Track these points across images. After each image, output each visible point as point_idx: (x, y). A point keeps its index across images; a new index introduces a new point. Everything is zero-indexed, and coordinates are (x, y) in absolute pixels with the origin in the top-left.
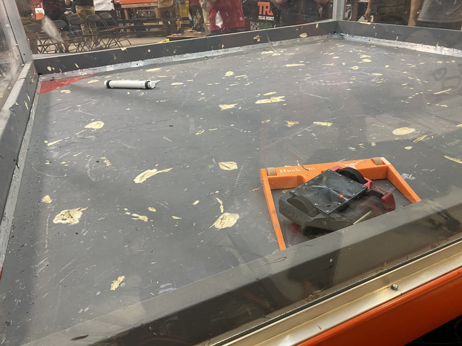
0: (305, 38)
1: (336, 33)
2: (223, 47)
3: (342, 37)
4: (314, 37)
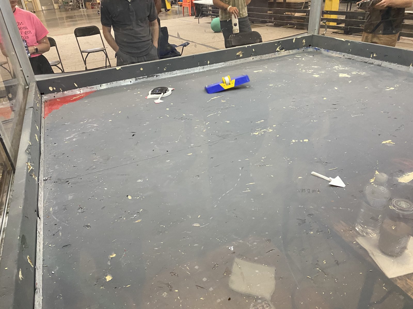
0: (284, 52)
1: (311, 47)
2: (208, 63)
3: (317, 51)
4: (291, 51)
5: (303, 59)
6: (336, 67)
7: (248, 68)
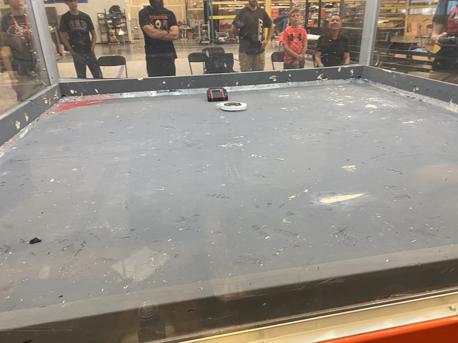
0: (326, 81)
1: (360, 78)
2: (237, 84)
3: (365, 83)
4: (335, 81)
5: (344, 89)
6: (371, 98)
7: (276, 93)
